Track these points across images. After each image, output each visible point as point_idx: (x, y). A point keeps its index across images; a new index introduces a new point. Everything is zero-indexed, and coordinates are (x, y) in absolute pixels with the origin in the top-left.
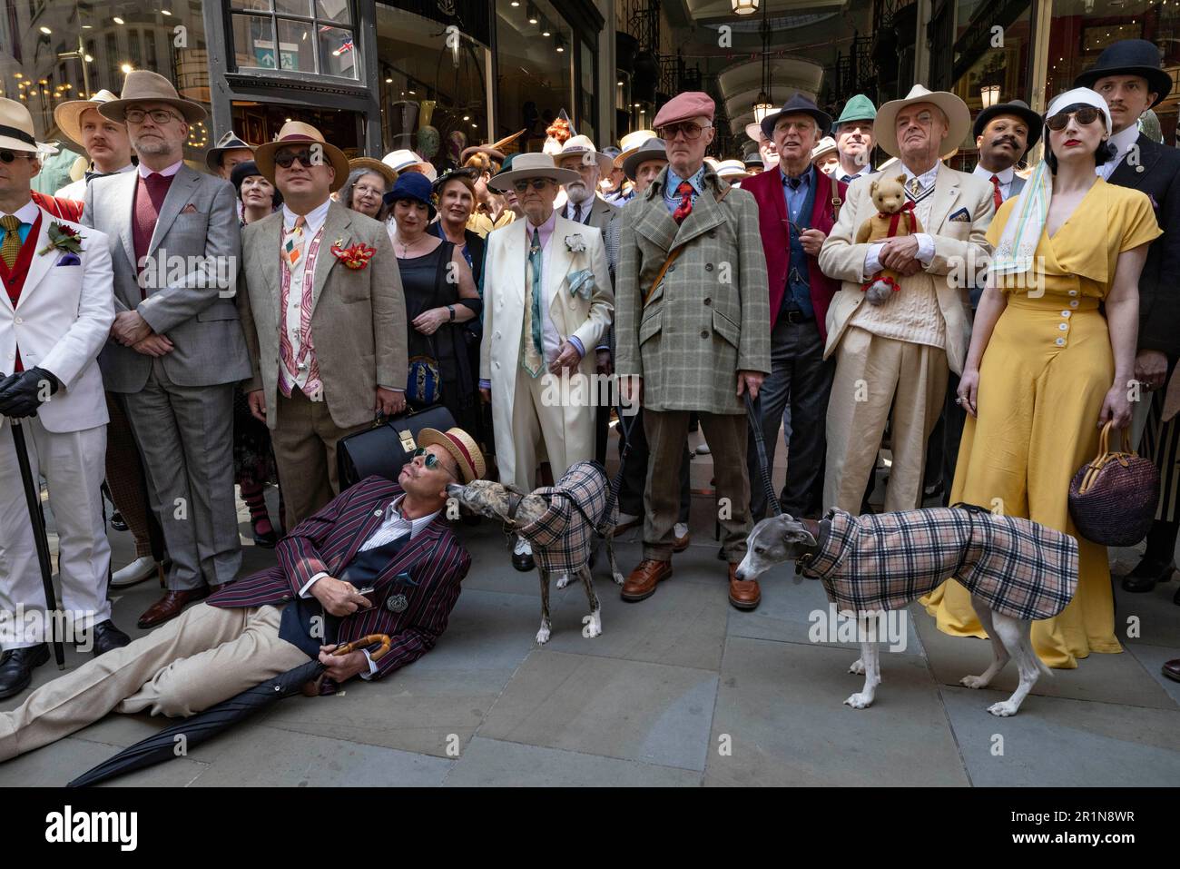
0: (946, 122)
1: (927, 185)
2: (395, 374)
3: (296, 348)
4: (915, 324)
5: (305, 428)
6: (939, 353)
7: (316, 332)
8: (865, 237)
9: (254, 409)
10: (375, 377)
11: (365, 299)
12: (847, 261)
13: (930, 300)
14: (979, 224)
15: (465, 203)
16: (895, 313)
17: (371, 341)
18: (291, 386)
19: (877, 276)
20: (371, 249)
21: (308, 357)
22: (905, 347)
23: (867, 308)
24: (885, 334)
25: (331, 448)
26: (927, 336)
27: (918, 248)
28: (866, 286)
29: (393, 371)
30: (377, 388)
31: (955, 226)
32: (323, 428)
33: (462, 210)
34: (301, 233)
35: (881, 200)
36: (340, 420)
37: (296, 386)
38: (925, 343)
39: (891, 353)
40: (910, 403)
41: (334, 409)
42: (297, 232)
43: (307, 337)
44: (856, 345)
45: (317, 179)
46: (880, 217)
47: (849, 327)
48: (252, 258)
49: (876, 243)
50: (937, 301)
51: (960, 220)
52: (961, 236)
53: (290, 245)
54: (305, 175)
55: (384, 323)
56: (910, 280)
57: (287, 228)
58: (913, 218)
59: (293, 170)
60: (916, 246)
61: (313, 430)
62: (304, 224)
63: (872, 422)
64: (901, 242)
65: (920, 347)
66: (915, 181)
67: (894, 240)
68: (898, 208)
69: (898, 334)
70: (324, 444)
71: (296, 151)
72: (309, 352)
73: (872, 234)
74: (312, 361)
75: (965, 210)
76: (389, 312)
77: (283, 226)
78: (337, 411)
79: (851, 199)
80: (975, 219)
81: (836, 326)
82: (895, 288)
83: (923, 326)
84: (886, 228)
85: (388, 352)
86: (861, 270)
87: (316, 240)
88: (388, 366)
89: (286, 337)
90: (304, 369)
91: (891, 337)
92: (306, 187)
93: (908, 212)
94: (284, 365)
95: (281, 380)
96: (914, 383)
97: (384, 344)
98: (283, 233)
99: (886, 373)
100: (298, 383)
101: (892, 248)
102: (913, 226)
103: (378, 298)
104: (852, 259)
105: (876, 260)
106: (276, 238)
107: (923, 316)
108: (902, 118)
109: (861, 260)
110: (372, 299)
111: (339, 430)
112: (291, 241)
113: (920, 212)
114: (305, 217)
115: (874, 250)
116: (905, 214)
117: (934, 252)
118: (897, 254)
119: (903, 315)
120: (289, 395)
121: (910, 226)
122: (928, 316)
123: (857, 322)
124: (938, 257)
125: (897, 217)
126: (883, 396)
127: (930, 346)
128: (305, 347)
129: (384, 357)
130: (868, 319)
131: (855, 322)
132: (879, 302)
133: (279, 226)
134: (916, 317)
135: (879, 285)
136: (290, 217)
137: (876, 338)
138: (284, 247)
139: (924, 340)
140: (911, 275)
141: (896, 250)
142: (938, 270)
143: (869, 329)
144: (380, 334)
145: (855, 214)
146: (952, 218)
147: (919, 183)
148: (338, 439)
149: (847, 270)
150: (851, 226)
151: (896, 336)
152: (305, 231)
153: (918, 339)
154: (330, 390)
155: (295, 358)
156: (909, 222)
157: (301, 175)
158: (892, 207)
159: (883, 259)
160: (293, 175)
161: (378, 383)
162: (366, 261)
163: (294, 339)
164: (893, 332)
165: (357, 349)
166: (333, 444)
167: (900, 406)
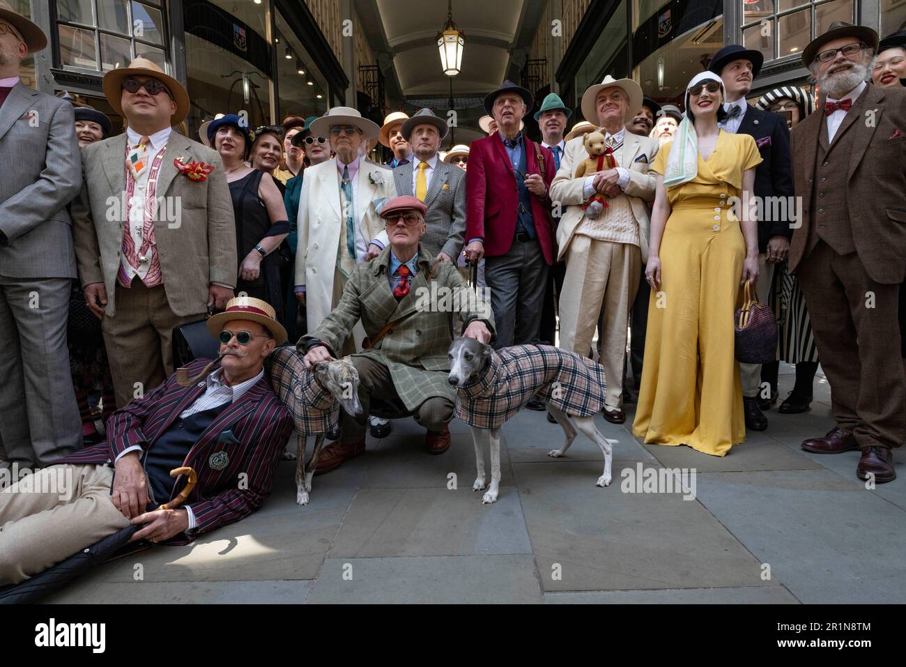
0: (628, 100)
1: (619, 141)
2: (227, 273)
3: (138, 243)
4: (620, 230)
5: (141, 318)
6: (636, 249)
7: (159, 230)
8: (581, 173)
9: (92, 300)
10: (209, 275)
11: (203, 208)
12: (570, 190)
13: (628, 213)
14: (653, 166)
15: (277, 153)
16: (606, 223)
17: (206, 245)
18: (132, 276)
19: (592, 198)
20: (208, 167)
21: (150, 252)
22: (614, 246)
23: (587, 221)
24: (600, 238)
25: (165, 338)
26: (628, 237)
27: (619, 177)
28: (584, 206)
29: (226, 270)
30: (210, 285)
31: (639, 165)
32: (158, 317)
33: (274, 157)
34: (145, 150)
35: (591, 146)
36: (179, 309)
37: (137, 277)
38: (627, 242)
39: (604, 251)
40: (618, 288)
41: (172, 299)
42: (141, 148)
43: (149, 234)
44: (581, 246)
45: (160, 105)
46: (591, 158)
47: (575, 235)
48: (95, 169)
49: (589, 176)
50: (633, 213)
51: (641, 161)
52: (643, 172)
53: (135, 158)
54: (150, 100)
55: (217, 230)
56: (614, 200)
57: (130, 145)
58: (612, 158)
59: (139, 95)
60: (618, 175)
61: (149, 320)
62: (148, 142)
63: (594, 302)
64: (607, 174)
65: (624, 245)
66: (611, 138)
67: (602, 173)
68: (602, 151)
69: (609, 237)
70: (158, 333)
71: (142, 80)
72: (150, 248)
73: (586, 171)
74: (153, 256)
75: (644, 155)
76: (222, 221)
77: (127, 144)
78: (175, 301)
79: (568, 152)
80: (650, 163)
81: (566, 235)
82: (606, 206)
83: (625, 231)
84: (595, 165)
85: (222, 254)
86: (581, 194)
87: (158, 156)
88: (220, 266)
89: (129, 233)
90: (145, 262)
91: (605, 240)
92: (151, 111)
93: (608, 155)
94: (124, 258)
95: (121, 272)
96: (621, 273)
97: (218, 247)
98: (127, 149)
99: (602, 267)
100: (140, 274)
101: (601, 177)
102: (612, 164)
103: (214, 209)
104: (574, 188)
105: (591, 186)
106: (121, 153)
107: (625, 224)
108: (600, 97)
109: (580, 188)
110: (207, 208)
111: (176, 318)
112: (136, 155)
113: (617, 155)
114: (149, 137)
115: (589, 181)
116: (607, 157)
117: (629, 179)
118: (605, 181)
119: (612, 224)
120: (129, 285)
121: (611, 165)
122: (628, 224)
123: (581, 230)
124: (632, 182)
125: (601, 158)
126: (601, 282)
127: (630, 244)
128: (147, 243)
129: (218, 258)
130: (589, 228)
131: (580, 231)
132: (596, 216)
133: (124, 143)
134: (620, 225)
135: (595, 203)
136: (133, 136)
137: (594, 241)
138: (129, 158)
139: (627, 240)
140: (614, 197)
141: (604, 178)
142: (632, 192)
143: (589, 235)
144: (214, 239)
145: (572, 161)
146: (636, 160)
147: (614, 139)
148: (175, 326)
149: (572, 196)
150: (570, 169)
151: (607, 238)
152: (149, 148)
153: (622, 240)
154: (169, 281)
155: (137, 252)
156: (610, 161)
157: (147, 100)
158: (599, 150)
159: (595, 186)
160: (138, 99)
161: (212, 280)
162: (205, 176)
163: (137, 235)
164: (606, 236)
165: (195, 249)
166: (168, 334)
167: (611, 289)
